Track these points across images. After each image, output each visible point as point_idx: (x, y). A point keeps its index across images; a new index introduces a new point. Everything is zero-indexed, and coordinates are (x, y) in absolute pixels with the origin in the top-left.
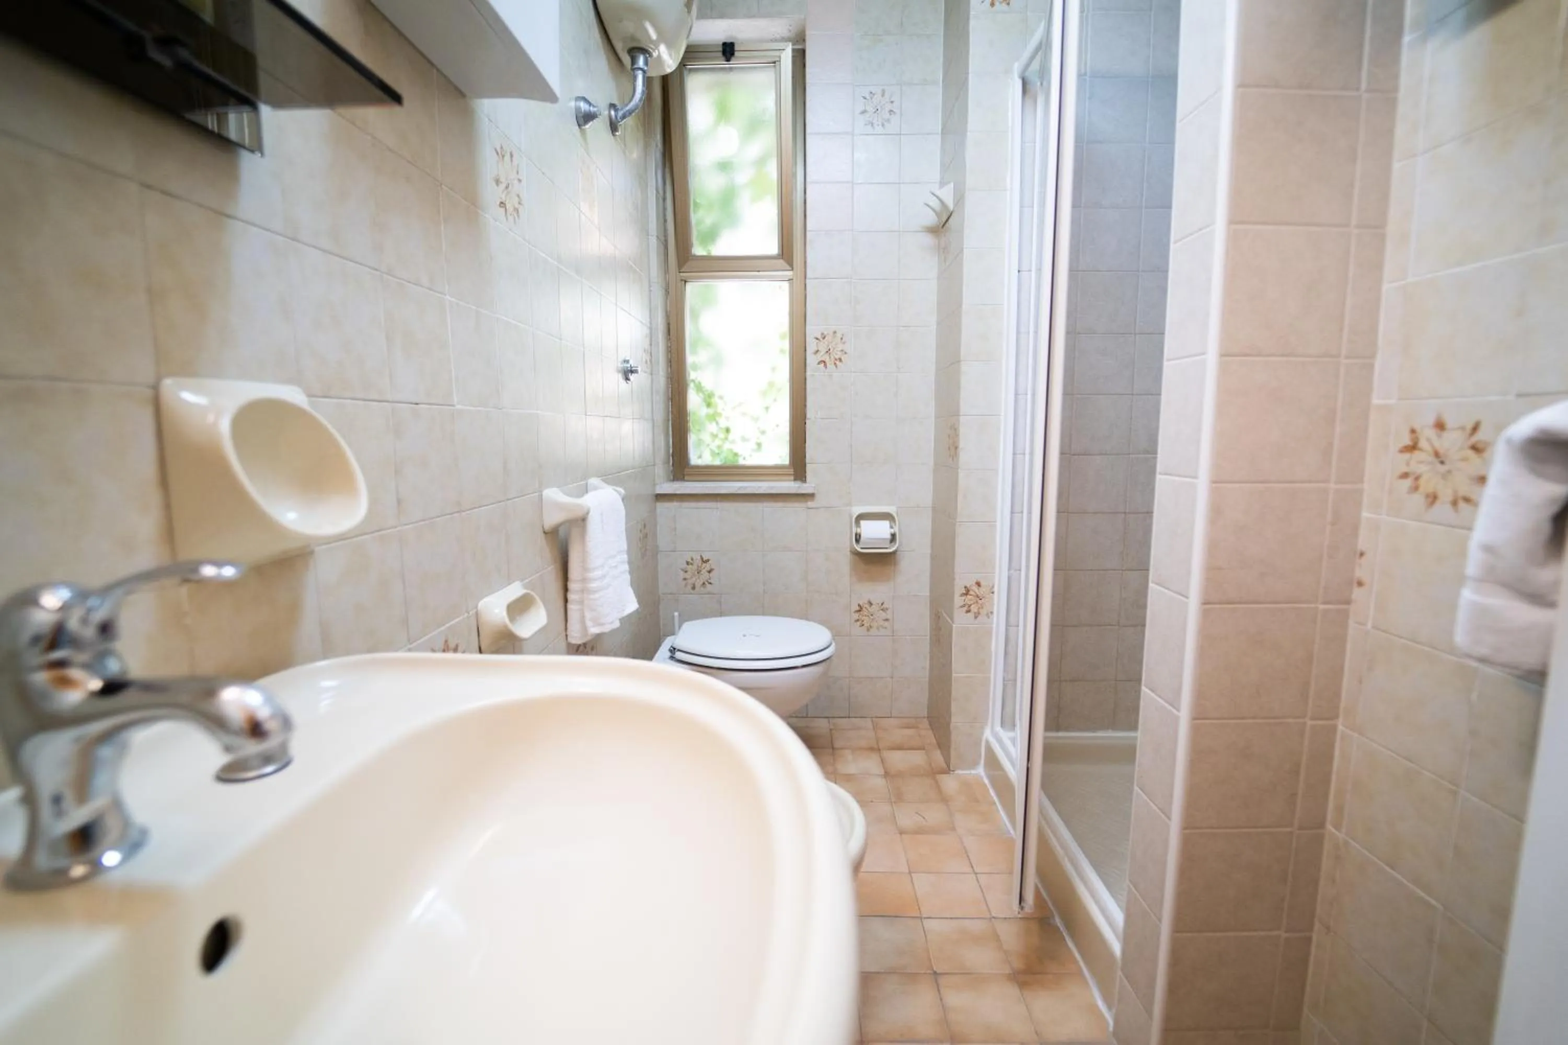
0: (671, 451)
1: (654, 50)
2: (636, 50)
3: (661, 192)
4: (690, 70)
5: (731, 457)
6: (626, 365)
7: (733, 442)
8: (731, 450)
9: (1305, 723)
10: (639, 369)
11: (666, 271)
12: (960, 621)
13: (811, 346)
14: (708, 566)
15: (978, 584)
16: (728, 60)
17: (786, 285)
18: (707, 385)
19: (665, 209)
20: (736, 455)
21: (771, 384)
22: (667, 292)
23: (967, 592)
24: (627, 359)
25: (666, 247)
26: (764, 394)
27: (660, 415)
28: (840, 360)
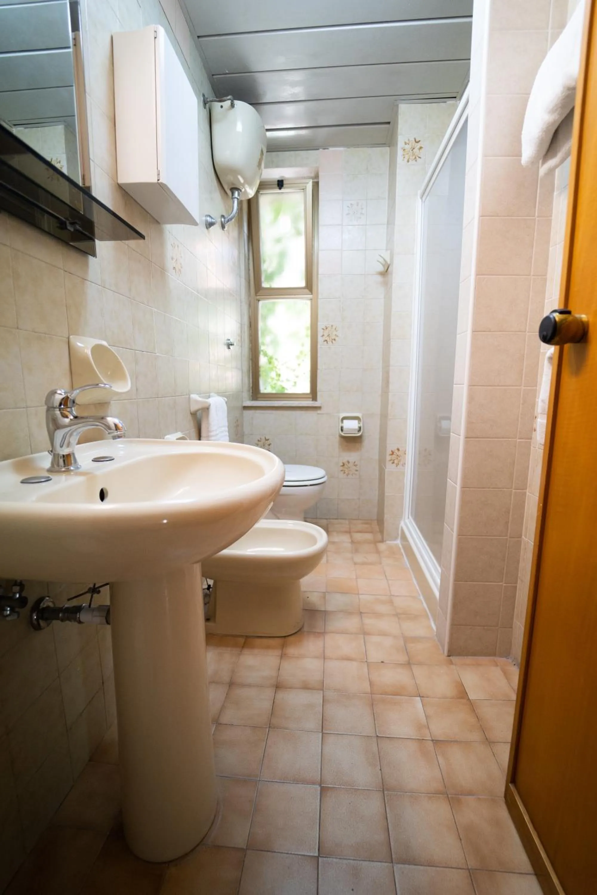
0: (251, 385)
1: (242, 188)
2: (234, 189)
3: (247, 255)
4: (262, 194)
5: (280, 389)
6: (228, 342)
7: (282, 381)
8: (281, 386)
9: (512, 491)
10: (235, 344)
11: (249, 295)
12: (390, 468)
13: (320, 332)
14: (268, 442)
15: (398, 450)
16: (280, 189)
17: (309, 302)
18: (270, 352)
19: (249, 264)
20: (283, 388)
21: (301, 352)
22: (250, 306)
23: (393, 453)
24: (229, 338)
25: (249, 282)
26: (298, 357)
27: (245, 368)
28: (335, 340)
